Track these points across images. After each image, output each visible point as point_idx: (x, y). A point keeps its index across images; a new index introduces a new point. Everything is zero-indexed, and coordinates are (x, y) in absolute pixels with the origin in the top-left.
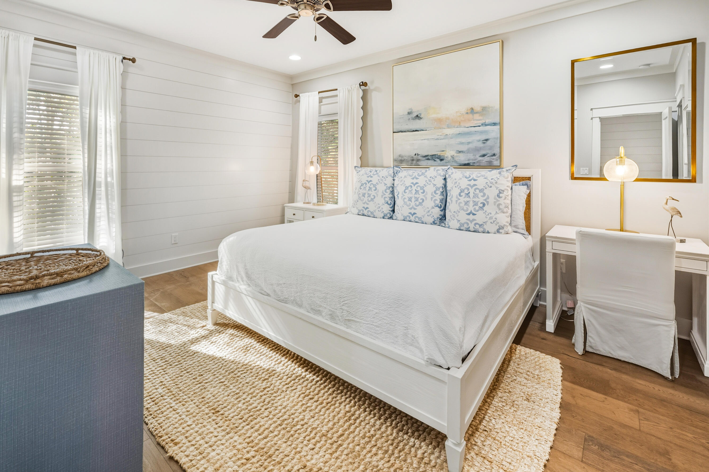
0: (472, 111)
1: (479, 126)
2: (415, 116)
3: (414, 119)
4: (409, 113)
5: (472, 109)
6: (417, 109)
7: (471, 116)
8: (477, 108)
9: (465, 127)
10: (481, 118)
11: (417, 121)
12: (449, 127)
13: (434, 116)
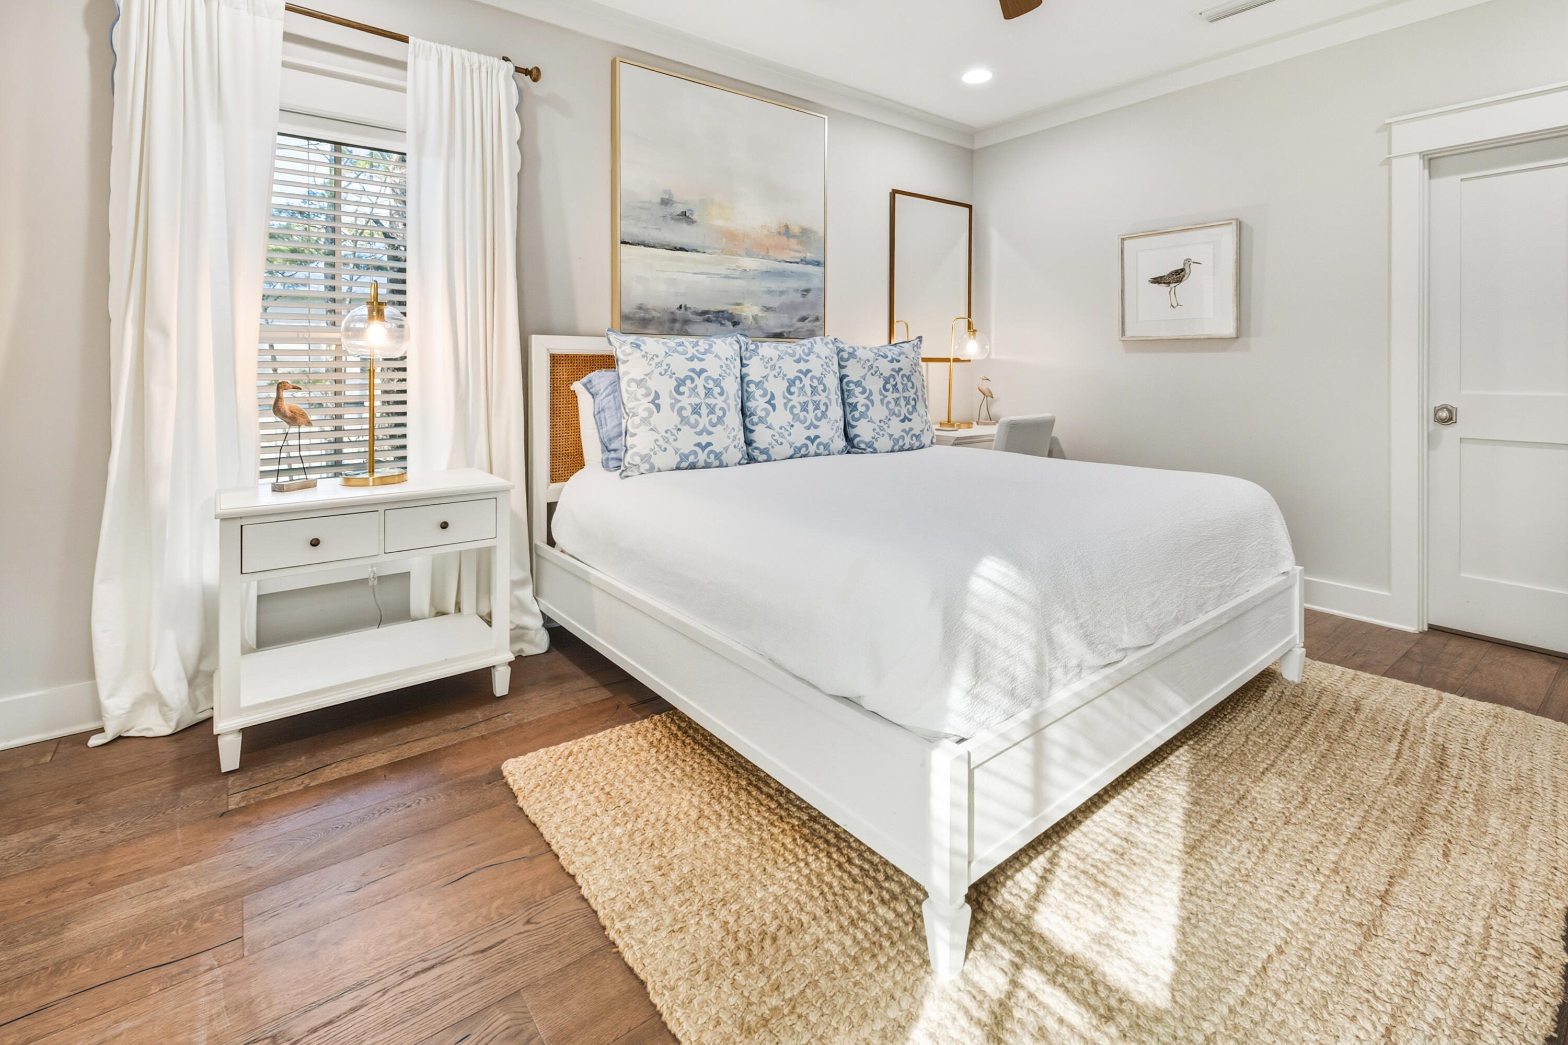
0: (786, 231)
1: (797, 263)
2: (679, 213)
3: (676, 220)
4: (665, 202)
5: (787, 227)
6: (684, 198)
7: (784, 240)
8: (795, 229)
9: (776, 260)
10: (799, 248)
11: (684, 226)
12: (749, 254)
13: (719, 223)
